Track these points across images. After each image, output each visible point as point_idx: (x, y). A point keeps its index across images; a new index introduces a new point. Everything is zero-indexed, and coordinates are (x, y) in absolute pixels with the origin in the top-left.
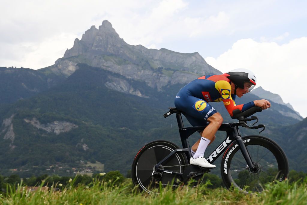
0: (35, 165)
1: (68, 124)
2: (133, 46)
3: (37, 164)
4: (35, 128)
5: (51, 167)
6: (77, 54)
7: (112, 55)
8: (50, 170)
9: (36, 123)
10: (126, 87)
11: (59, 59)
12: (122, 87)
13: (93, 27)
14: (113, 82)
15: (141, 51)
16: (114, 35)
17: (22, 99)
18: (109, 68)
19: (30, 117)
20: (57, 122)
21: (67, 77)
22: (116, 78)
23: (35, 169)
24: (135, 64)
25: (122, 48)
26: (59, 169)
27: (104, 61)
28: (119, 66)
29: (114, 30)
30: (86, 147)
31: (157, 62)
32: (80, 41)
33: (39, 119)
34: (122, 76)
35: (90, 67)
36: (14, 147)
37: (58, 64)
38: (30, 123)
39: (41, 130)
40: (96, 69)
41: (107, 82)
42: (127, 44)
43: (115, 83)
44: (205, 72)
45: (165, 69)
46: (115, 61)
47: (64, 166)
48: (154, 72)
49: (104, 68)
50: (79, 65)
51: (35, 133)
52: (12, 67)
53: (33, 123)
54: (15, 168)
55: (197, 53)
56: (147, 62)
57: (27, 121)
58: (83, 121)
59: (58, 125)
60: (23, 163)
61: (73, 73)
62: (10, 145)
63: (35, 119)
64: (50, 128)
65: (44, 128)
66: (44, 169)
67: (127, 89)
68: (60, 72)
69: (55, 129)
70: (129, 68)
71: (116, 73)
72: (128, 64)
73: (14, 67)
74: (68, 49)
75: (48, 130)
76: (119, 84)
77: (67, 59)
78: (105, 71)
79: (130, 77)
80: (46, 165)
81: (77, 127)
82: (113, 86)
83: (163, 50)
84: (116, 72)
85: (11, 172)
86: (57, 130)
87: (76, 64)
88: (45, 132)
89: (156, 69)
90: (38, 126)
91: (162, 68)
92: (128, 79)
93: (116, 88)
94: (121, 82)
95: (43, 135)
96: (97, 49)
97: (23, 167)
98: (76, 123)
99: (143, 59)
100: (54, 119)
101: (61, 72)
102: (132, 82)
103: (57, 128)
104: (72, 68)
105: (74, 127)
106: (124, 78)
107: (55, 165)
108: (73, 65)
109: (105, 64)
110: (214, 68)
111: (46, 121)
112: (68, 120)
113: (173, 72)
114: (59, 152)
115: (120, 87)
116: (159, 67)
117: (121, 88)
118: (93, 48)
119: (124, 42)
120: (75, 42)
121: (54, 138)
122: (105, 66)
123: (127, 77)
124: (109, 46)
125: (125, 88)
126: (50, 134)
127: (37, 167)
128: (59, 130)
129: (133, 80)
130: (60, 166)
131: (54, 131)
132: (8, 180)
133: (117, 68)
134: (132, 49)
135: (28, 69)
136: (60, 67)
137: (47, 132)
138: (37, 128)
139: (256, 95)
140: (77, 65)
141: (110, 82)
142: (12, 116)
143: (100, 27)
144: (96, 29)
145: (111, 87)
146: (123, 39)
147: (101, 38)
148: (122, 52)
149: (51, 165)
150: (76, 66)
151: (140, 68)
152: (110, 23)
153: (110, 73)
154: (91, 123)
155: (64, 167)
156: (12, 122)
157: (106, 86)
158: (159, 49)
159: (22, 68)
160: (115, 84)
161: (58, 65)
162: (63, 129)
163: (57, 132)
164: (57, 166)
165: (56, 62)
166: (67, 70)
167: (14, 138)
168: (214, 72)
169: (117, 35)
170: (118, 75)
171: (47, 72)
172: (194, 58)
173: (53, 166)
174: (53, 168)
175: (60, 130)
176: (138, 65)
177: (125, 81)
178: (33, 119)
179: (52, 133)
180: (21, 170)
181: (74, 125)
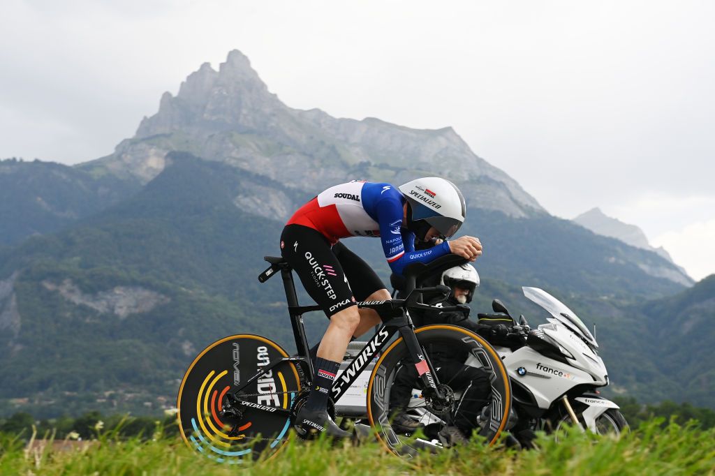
0: (69, 390)
1: (147, 293)
2: (302, 113)
3: (74, 388)
4: (69, 302)
5: (107, 394)
6: (167, 131)
7: (250, 132)
8: (104, 400)
9: (71, 291)
10: (284, 208)
11: (125, 140)
12: (275, 207)
13: (206, 66)
14: (253, 195)
15: (319, 124)
16: (254, 85)
17: (37, 234)
18: (245, 164)
19: (57, 277)
20: (122, 288)
21: (143, 184)
22: (260, 187)
23: (70, 399)
24: (304, 154)
25: (274, 115)
26: (127, 399)
27: (231, 145)
28: (268, 159)
29: (255, 73)
30: (191, 347)
31: (358, 149)
32: (175, 98)
33: (77, 282)
34: (274, 181)
35: (199, 160)
36: (18, 347)
37: (123, 153)
38: (57, 291)
39: (82, 308)
40: (215, 165)
41: (240, 197)
42: (285, 106)
43: (259, 198)
44: (470, 175)
45: (375, 166)
46: (257, 146)
47: (139, 393)
48: (349, 174)
49: (232, 162)
50: (172, 155)
51: (68, 315)
52: (14, 159)
53: (63, 291)
54: (22, 397)
55: (449, 129)
56: (333, 149)
57: (49, 286)
58: (183, 286)
59: (124, 297)
60: (43, 385)
61: (158, 173)
62: (10, 344)
63: (67, 284)
64: (104, 302)
65: (90, 304)
66: (91, 400)
67: (285, 212)
68: (128, 172)
69: (118, 305)
70: (290, 163)
71: (261, 174)
72: (288, 154)
73: (18, 160)
74: (145, 118)
75: (100, 306)
76: (267, 201)
77: (143, 140)
78: (234, 170)
79: (293, 185)
80: (97, 390)
81: (169, 300)
82: (252, 205)
83: (371, 122)
84: (260, 171)
85: (13, 405)
86: (121, 307)
87: (165, 154)
88: (92, 312)
89: (355, 165)
90: (77, 299)
91: (368, 164)
92: (289, 188)
93: (259, 210)
94: (272, 196)
95: (88, 320)
96: (214, 118)
97: (41, 394)
98: (165, 291)
99: (322, 143)
100: (114, 282)
101: (131, 171)
102: (298, 195)
103: (122, 302)
104: (155, 162)
105: (162, 300)
106: (277, 186)
107: (116, 390)
108: (157, 155)
109: (234, 154)
110: (490, 165)
111: (94, 286)
112: (147, 285)
113: (393, 173)
114: (126, 359)
115: (269, 209)
116: (360, 160)
117: (272, 209)
118: (205, 115)
119: (278, 101)
120: (162, 101)
121: (114, 327)
122: (235, 158)
123: (287, 185)
124: (244, 111)
125: (282, 209)
126: (104, 317)
127: (75, 394)
128: (125, 308)
129: (300, 191)
130: (130, 392)
131: (113, 309)
132: (6, 425)
133: (262, 164)
134: (297, 118)
135: (52, 165)
136: (128, 158)
137: (98, 311)
138: (74, 303)
139: (587, 226)
140: (169, 155)
141: (246, 196)
142: (15, 275)
143: (222, 65)
144: (213, 71)
145: (249, 207)
146: (275, 95)
147: (225, 93)
148: (273, 124)
149: (107, 391)
150: (166, 157)
151: (317, 163)
152: (245, 57)
153: (245, 174)
154: (203, 292)
155: (138, 395)
156: (15, 289)
157: (237, 205)
159: (37, 162)
160: (259, 201)
161: (123, 156)
162: (136, 307)
163: (122, 312)
164: (121, 392)
165: (118, 147)
166: (145, 167)
167: (19, 326)
168: (490, 174)
169: (263, 86)
170: (264, 180)
171: (97, 173)
172: (442, 140)
173: (112, 392)
174: (112, 397)
175: (129, 307)
176: (311, 156)
177: (281, 193)
178: (65, 282)
179: (110, 316)
180: (36, 402)
181: (162, 296)
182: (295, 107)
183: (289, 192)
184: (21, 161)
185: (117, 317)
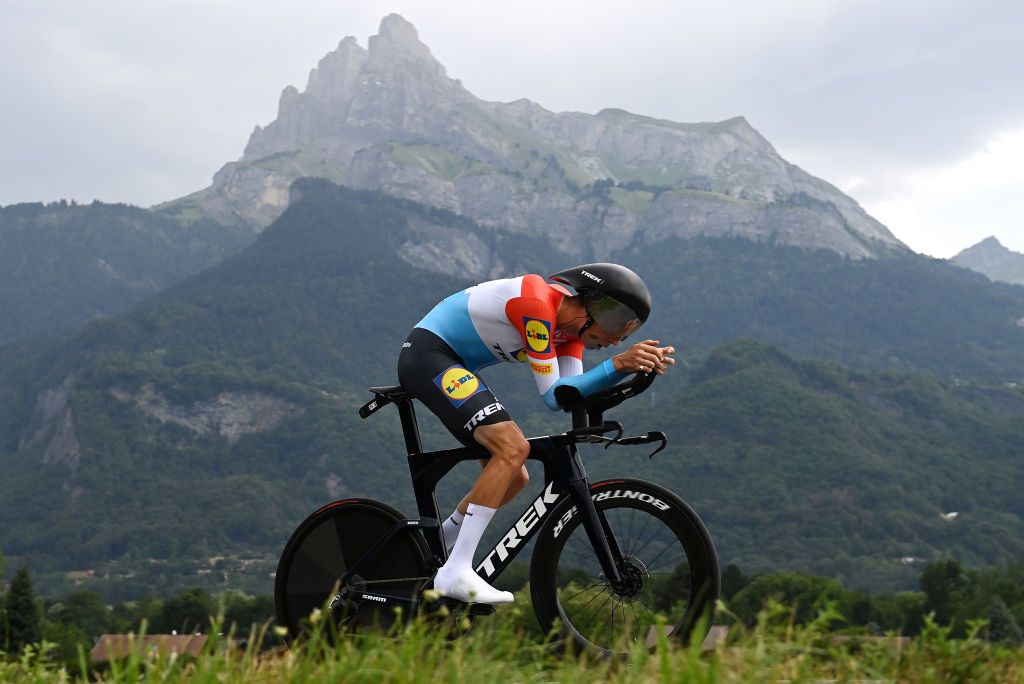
0: (155, 557)
1: (268, 401)
2: (500, 107)
3: (164, 553)
4: (150, 420)
5: (213, 561)
6: (292, 147)
7: (420, 141)
8: (209, 571)
9: (154, 402)
10: (477, 259)
11: (228, 164)
12: (464, 258)
13: (348, 41)
14: (429, 241)
15: (530, 125)
16: (425, 69)
17: (100, 316)
18: (415, 193)
19: (132, 381)
20: (231, 395)
21: (258, 231)
22: (439, 227)
23: (157, 570)
24: (506, 172)
25: (457, 114)
26: (243, 569)
27: (391, 164)
28: (449, 184)
29: (425, 48)
30: (339, 484)
31: (592, 161)
32: (302, 95)
33: (161, 387)
34: (461, 217)
35: (342, 189)
36: (78, 492)
37: (225, 184)
38: (133, 403)
39: (171, 427)
40: (366, 197)
41: (407, 245)
42: (473, 97)
43: (437, 245)
44: (776, 194)
45: (620, 186)
46: (433, 164)
47: (262, 558)
48: (578, 201)
49: (394, 190)
50: (300, 185)
51: (150, 439)
52: (63, 202)
53: (142, 402)
54: (85, 569)
55: (741, 120)
56: (552, 161)
57: (121, 396)
58: (324, 388)
59: (235, 408)
60: (116, 549)
61: (279, 214)
62: (66, 487)
63: (148, 391)
64: (204, 418)
65: (183, 422)
66: (189, 571)
67: (479, 266)
68: (234, 213)
69: (224, 421)
70: (485, 188)
71: (439, 207)
72: (482, 173)
73: (69, 203)
74: (257, 128)
75: (198, 425)
76: (450, 248)
77: (255, 163)
78: (398, 203)
79: (490, 223)
80: (198, 556)
81: (303, 411)
82: (427, 257)
83: (612, 115)
84: (438, 202)
85: (73, 581)
86: (229, 425)
87: (289, 183)
88: (187, 433)
89: (588, 186)
90: (163, 414)
91: (610, 183)
92: (484, 228)
93: (438, 264)
94: (458, 241)
95: (180, 447)
96: (363, 123)
97: (114, 562)
98: (297, 398)
99: (535, 153)
100: (219, 385)
101: (238, 213)
102: (500, 238)
103: (231, 417)
104: (275, 197)
105: (293, 411)
106: (465, 224)
107: (226, 555)
108: (278, 185)
109: (395, 178)
110: (808, 175)
111: (191, 393)
112: (268, 390)
113: (650, 195)
114: (240, 504)
115: (453, 261)
116: (596, 178)
117: (458, 262)
118: (349, 119)
119: (463, 91)
120: (282, 102)
121: (219, 457)
122: (397, 185)
123: (480, 223)
124: (410, 110)
125: (474, 262)
126: (204, 441)
127: (165, 561)
128: (235, 426)
129: (501, 231)
130: (249, 557)
131: (218, 429)
132: (63, 612)
133: (441, 192)
134: (492, 117)
135: (120, 209)
136: (233, 193)
137: (195, 432)
138: (159, 421)
139: (976, 269)
140: (296, 184)
141: (417, 243)
142: (69, 381)
143: (372, 40)
144: (360, 50)
145: (422, 261)
146: (458, 82)
147: (378, 83)
148: (456, 128)
149: (213, 556)
150: (291, 188)
151: (527, 187)
152: (409, 25)
153: (415, 207)
154: (354, 396)
155: (260, 561)
156: (70, 402)
157: (404, 258)
158: (594, 113)
159: (96, 204)
160: (437, 251)
161: (226, 189)
162: (252, 424)
163: (231, 432)
164: (234, 557)
165: (217, 176)
166: (259, 205)
167: (77, 458)
168: (810, 190)
169: (438, 67)
170: (444, 217)
171: (188, 217)
172: (729, 140)
173: (220, 558)
174: (220, 565)
175: (241, 424)
176: (518, 175)
177: (472, 236)
178: (144, 388)
179: (213, 438)
180: (107, 577)
181: (292, 406)
182: (490, 100)
183: (483, 233)
184: (73, 203)
185: (223, 440)
